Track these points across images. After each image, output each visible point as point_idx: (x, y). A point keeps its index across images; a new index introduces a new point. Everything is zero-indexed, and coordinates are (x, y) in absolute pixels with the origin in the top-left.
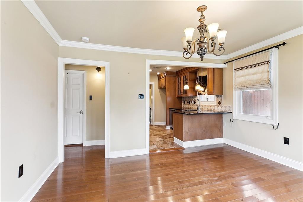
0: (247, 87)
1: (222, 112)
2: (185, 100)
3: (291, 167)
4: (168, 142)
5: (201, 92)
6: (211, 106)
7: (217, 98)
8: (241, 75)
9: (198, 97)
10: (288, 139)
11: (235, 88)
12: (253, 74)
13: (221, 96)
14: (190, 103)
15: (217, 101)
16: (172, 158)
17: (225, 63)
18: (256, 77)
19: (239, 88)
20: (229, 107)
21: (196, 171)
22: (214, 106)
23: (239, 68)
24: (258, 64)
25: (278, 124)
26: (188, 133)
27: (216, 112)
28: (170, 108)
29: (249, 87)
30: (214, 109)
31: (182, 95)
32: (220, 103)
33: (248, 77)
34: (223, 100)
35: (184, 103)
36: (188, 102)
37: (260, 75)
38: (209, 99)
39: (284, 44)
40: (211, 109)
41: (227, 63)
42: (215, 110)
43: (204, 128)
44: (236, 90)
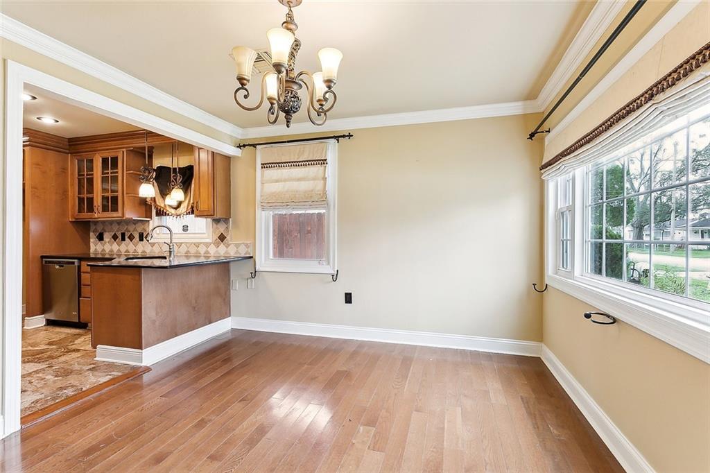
0: (286, 204)
1: (229, 257)
2: (103, 229)
3: (355, 339)
4: (77, 367)
5: (168, 208)
6: (197, 245)
7: (215, 225)
8: (275, 178)
9: (155, 221)
10: (350, 294)
11: (263, 204)
12: (299, 180)
13: (226, 220)
14: (123, 239)
15: (214, 232)
16: (132, 409)
17: (239, 147)
18: (304, 186)
19: (271, 205)
20: (247, 245)
21: (230, 411)
22: (207, 245)
23: (270, 163)
24: (307, 161)
25: (338, 271)
26: (154, 322)
27: (211, 259)
28: (42, 257)
29: (292, 204)
30: (207, 252)
31: (98, 214)
32: (222, 238)
33: (288, 183)
34: (230, 229)
35: (101, 238)
36: (115, 237)
37: (312, 182)
38: (189, 228)
39: (350, 136)
40: (198, 252)
41: (244, 146)
42: (209, 253)
43: (193, 301)
44: (263, 209)
